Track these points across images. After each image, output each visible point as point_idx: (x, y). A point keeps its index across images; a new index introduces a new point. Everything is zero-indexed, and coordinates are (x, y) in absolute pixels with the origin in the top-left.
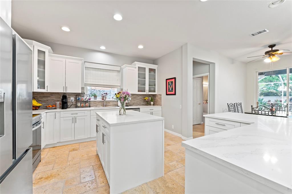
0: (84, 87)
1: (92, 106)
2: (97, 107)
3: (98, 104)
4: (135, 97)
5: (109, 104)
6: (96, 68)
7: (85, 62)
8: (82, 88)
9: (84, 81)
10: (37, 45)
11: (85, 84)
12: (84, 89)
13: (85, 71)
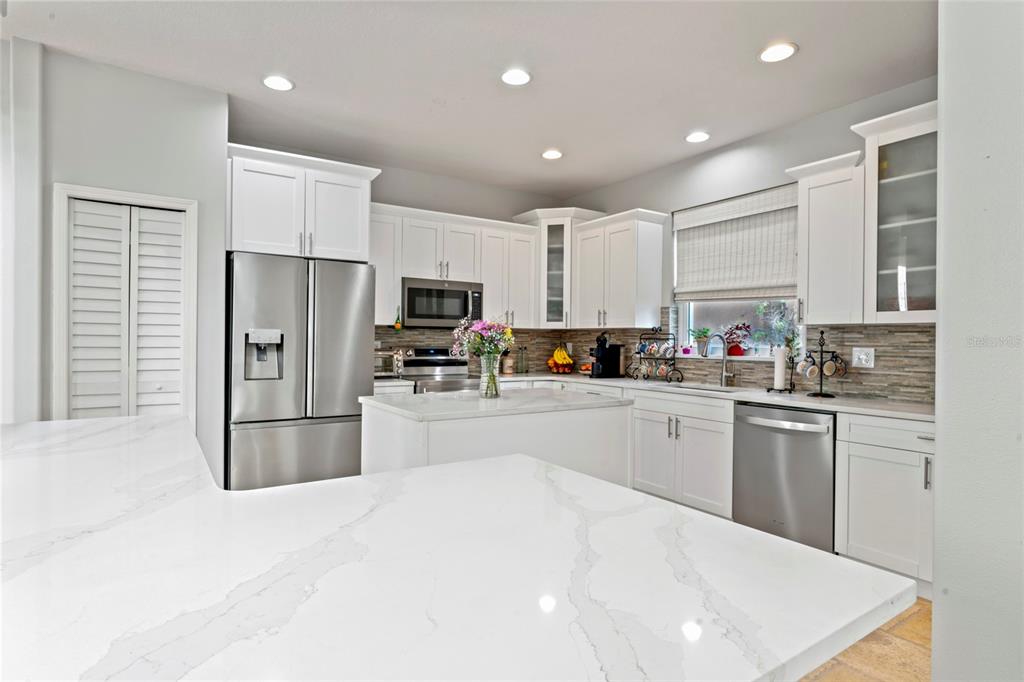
0: (668, 308)
1: (691, 380)
2: (707, 386)
3: (711, 373)
4: (906, 347)
5: (753, 378)
6: (704, 226)
7: (673, 213)
8: (664, 311)
9: (675, 285)
10: (547, 216)
11: (675, 295)
12: (668, 312)
13: (678, 246)
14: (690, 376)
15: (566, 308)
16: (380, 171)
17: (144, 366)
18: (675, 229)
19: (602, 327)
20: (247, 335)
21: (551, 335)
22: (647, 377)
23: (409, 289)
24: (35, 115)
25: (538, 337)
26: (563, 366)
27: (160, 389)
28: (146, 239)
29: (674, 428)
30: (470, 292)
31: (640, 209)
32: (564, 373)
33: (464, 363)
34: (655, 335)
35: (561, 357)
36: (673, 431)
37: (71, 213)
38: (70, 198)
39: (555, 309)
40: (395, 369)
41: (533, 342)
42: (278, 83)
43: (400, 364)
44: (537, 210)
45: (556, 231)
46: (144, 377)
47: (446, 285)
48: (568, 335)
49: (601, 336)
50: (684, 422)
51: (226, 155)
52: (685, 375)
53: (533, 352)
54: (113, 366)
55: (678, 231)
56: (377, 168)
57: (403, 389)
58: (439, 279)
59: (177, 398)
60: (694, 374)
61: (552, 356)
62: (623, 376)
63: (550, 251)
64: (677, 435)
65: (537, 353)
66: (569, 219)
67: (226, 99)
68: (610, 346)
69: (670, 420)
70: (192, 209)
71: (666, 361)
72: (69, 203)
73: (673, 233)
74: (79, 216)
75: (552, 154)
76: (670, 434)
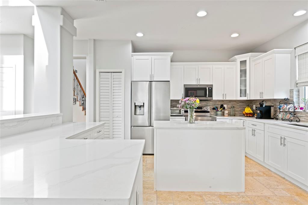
0: (293, 90)
1: (304, 121)
7: (295, 48)
8: (291, 91)
9: (297, 79)
10: (240, 58)
11: (297, 84)
12: (293, 92)
13: (298, 62)
14: (304, 119)
15: (248, 92)
16: (173, 53)
17: (114, 111)
18: (297, 55)
19: (261, 98)
20: (135, 103)
21: (246, 102)
22: (282, 120)
23: (186, 88)
24: (92, 55)
25: (240, 103)
26: (250, 114)
27: (117, 116)
28: (114, 80)
29: (283, 141)
30: (207, 88)
31: (275, 49)
32: (250, 116)
33: (208, 112)
34: (286, 101)
35: (248, 110)
36: (282, 142)
37: (100, 76)
38: (100, 72)
39: (243, 92)
40: (182, 113)
41: (238, 105)
42: (140, 35)
43: (183, 112)
44: (236, 56)
45: (243, 63)
46: (114, 113)
47: (199, 86)
48: (254, 102)
49: (261, 102)
50: (288, 139)
51: (131, 56)
52: (301, 119)
53: (238, 108)
54: (108, 111)
55: (298, 55)
56: (172, 52)
57: (181, 120)
58: (197, 84)
59: (121, 119)
60: (305, 119)
61: (244, 110)
62: (273, 119)
63: (241, 71)
64: (284, 145)
65: (240, 109)
66: (249, 57)
67: (131, 42)
68: (265, 106)
69: (281, 138)
70: (123, 72)
71: (290, 113)
72: (99, 73)
73: (296, 57)
74: (102, 76)
75: (235, 35)
76: (281, 144)
